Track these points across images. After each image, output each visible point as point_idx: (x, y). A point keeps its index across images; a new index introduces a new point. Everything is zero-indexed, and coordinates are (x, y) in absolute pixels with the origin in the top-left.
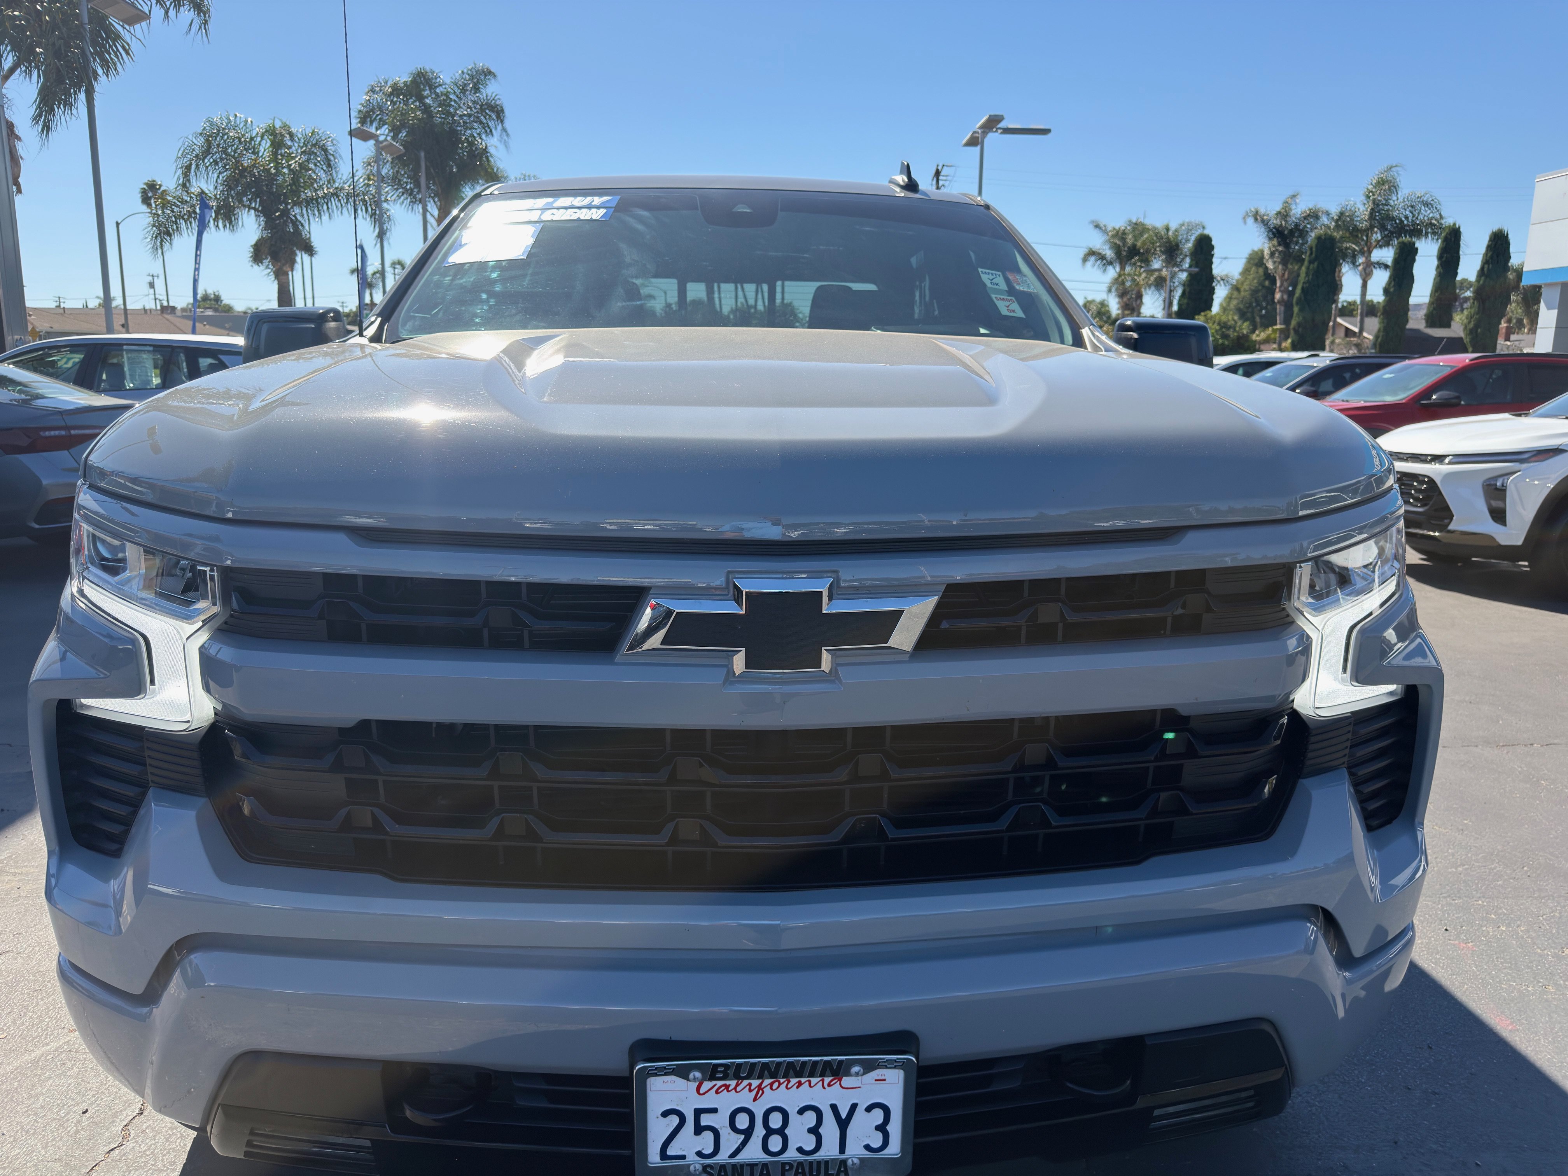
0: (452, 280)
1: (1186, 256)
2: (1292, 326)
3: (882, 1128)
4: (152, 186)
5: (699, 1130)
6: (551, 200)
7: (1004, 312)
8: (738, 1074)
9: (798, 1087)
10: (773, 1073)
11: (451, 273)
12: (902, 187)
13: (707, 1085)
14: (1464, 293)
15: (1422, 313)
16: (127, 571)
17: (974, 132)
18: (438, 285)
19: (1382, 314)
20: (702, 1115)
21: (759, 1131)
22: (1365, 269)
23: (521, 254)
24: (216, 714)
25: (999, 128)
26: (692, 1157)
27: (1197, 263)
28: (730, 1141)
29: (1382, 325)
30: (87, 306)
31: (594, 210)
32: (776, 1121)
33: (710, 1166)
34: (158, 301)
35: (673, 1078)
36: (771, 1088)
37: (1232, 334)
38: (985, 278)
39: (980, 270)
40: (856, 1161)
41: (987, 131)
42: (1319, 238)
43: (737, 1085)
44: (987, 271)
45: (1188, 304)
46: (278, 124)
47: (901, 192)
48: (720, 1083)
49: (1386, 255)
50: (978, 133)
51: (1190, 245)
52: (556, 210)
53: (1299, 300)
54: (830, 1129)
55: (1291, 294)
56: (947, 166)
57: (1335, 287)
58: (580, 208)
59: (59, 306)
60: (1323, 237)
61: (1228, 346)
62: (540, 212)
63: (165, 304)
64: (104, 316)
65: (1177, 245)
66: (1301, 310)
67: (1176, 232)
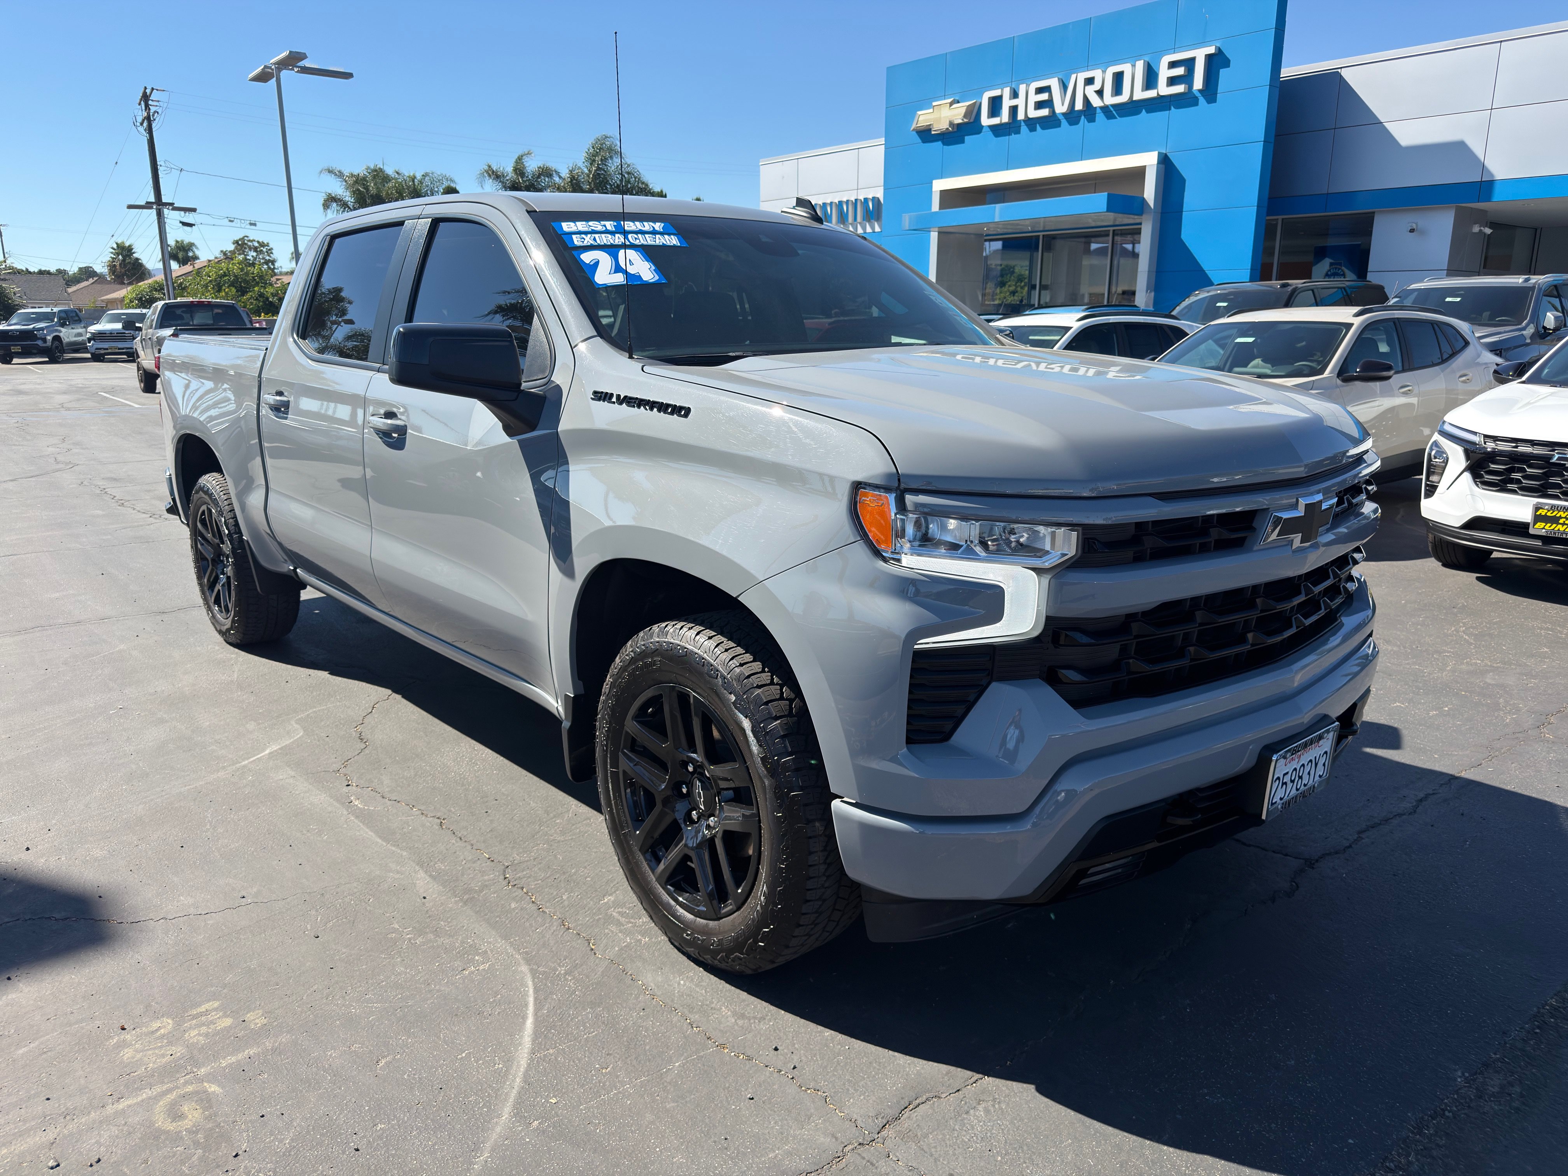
3: (1324, 764)
5: (1283, 785)
9: (1309, 751)
10: (1306, 746)
13: (1288, 760)
17: (267, 67)
20: (1284, 777)
21: (1297, 779)
25: (297, 67)
26: (1278, 801)
28: (1289, 788)
32: (1301, 772)
35: (1282, 760)
36: (1303, 755)
41: (283, 67)
48: (1291, 757)
54: (1313, 770)
56: (157, 90)
67: (421, 182)
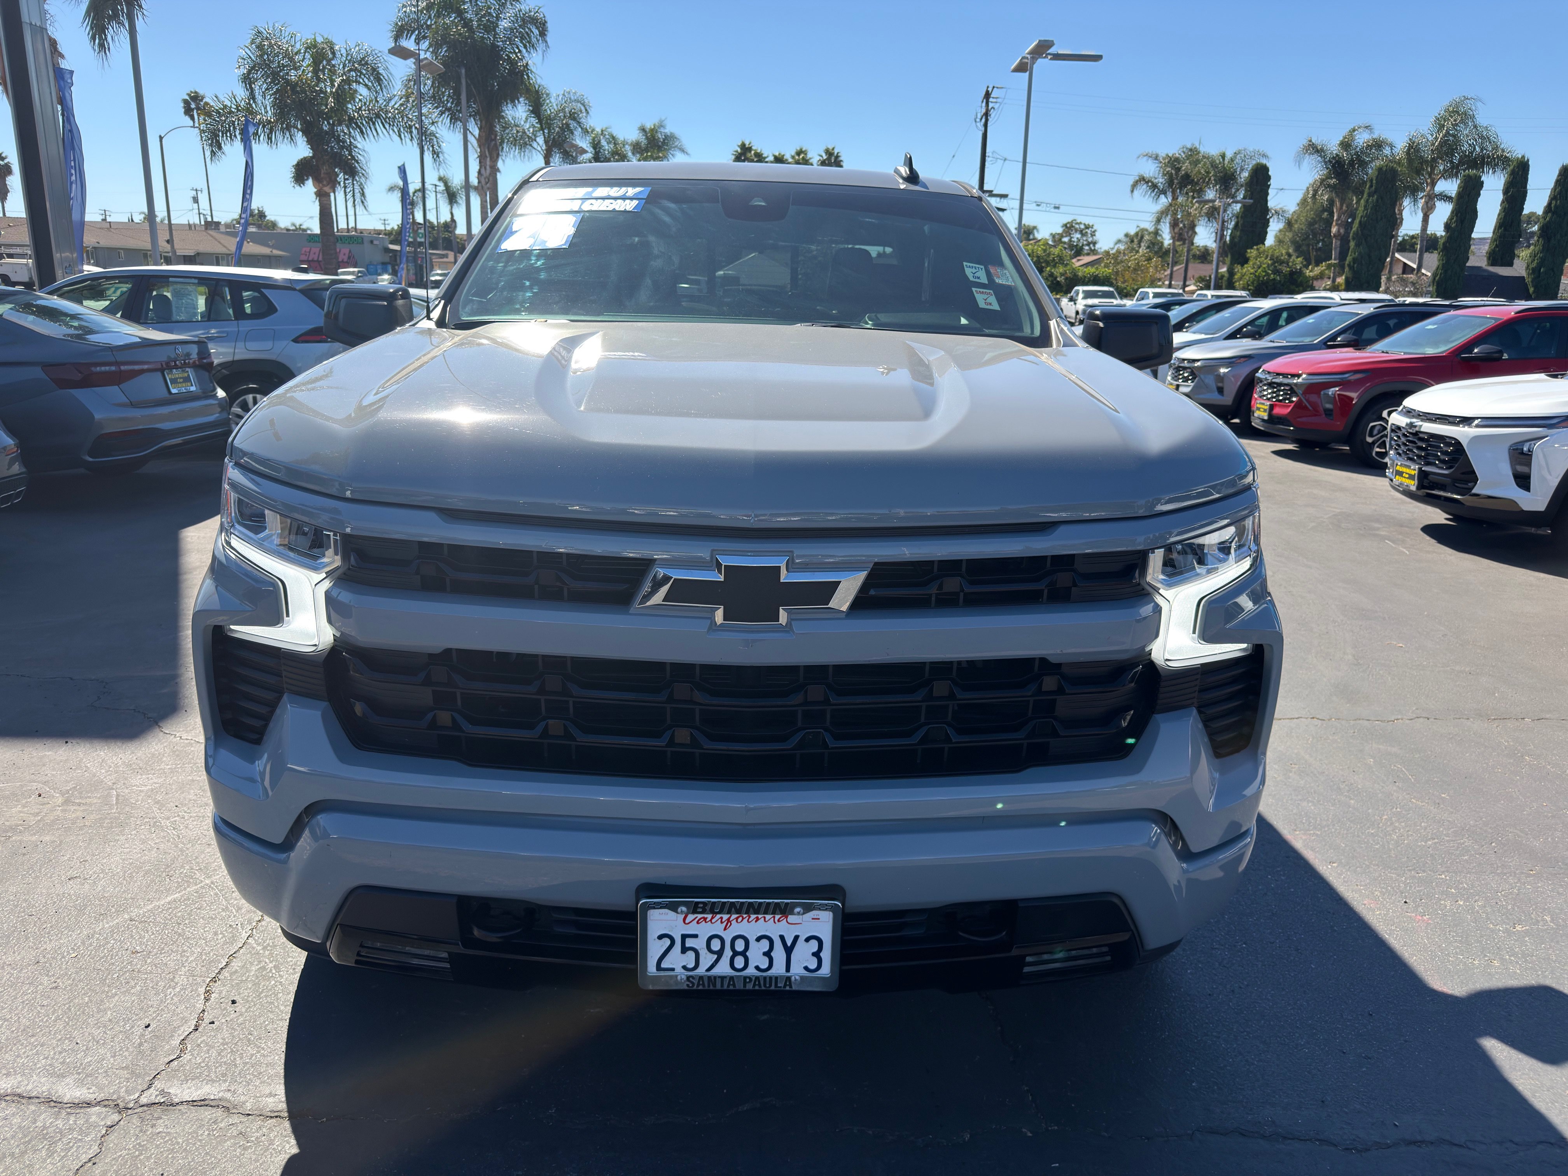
0: (505, 267)
1: (1242, 186)
2: (1347, 262)
3: (817, 955)
4: (196, 97)
5: (684, 950)
6: (590, 189)
7: (982, 305)
8: (713, 910)
9: (756, 921)
10: (738, 910)
11: (503, 260)
12: (904, 179)
13: (690, 917)
14: (1531, 228)
15: (1485, 248)
16: (267, 531)
17: (1023, 58)
18: (493, 270)
19: (1442, 251)
20: (687, 939)
21: (728, 953)
22: (1427, 203)
23: (563, 242)
24: (335, 640)
25: (1050, 54)
26: (679, 970)
27: (1252, 194)
28: (707, 959)
29: (1441, 262)
30: (132, 220)
31: (628, 201)
32: (740, 946)
33: (691, 977)
34: (201, 216)
35: (666, 911)
36: (737, 921)
37: (1285, 269)
38: (969, 272)
39: (965, 264)
40: (797, 978)
41: (1037, 56)
42: (1380, 169)
43: (712, 918)
44: (971, 265)
45: (1240, 237)
46: (320, 40)
47: (903, 183)
48: (700, 916)
49: (1450, 186)
50: (1027, 58)
51: (1245, 174)
52: (594, 200)
53: (1356, 234)
54: (779, 954)
55: (1348, 226)
56: (997, 88)
57: (1395, 222)
58: (616, 199)
59: (104, 220)
60: (1384, 169)
61: (1280, 281)
62: (580, 201)
63: (209, 219)
64: (149, 232)
65: (1233, 174)
66: (1357, 245)
67: (1232, 160)
